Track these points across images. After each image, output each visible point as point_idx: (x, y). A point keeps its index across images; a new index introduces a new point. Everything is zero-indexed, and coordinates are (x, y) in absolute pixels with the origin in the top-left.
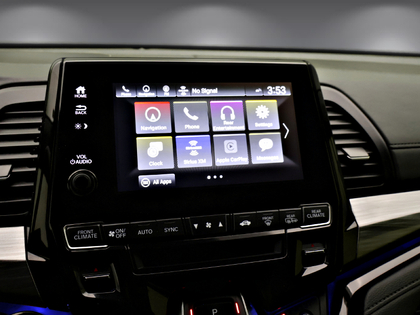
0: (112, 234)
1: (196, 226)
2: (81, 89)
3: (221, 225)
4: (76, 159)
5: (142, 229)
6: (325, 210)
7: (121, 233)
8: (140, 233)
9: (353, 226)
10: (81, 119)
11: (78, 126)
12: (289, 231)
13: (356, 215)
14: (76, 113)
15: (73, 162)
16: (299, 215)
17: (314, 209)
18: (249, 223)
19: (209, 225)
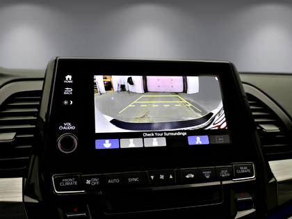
0: (88, 182)
1: (152, 177)
2: (69, 77)
3: (171, 177)
4: (63, 126)
5: (111, 179)
6: (250, 168)
7: (96, 181)
8: (109, 181)
9: (272, 180)
10: (68, 98)
11: (66, 102)
12: (224, 183)
13: (273, 172)
14: (65, 93)
15: (61, 128)
16: (230, 171)
17: (241, 166)
18: (193, 176)
19: (162, 177)
